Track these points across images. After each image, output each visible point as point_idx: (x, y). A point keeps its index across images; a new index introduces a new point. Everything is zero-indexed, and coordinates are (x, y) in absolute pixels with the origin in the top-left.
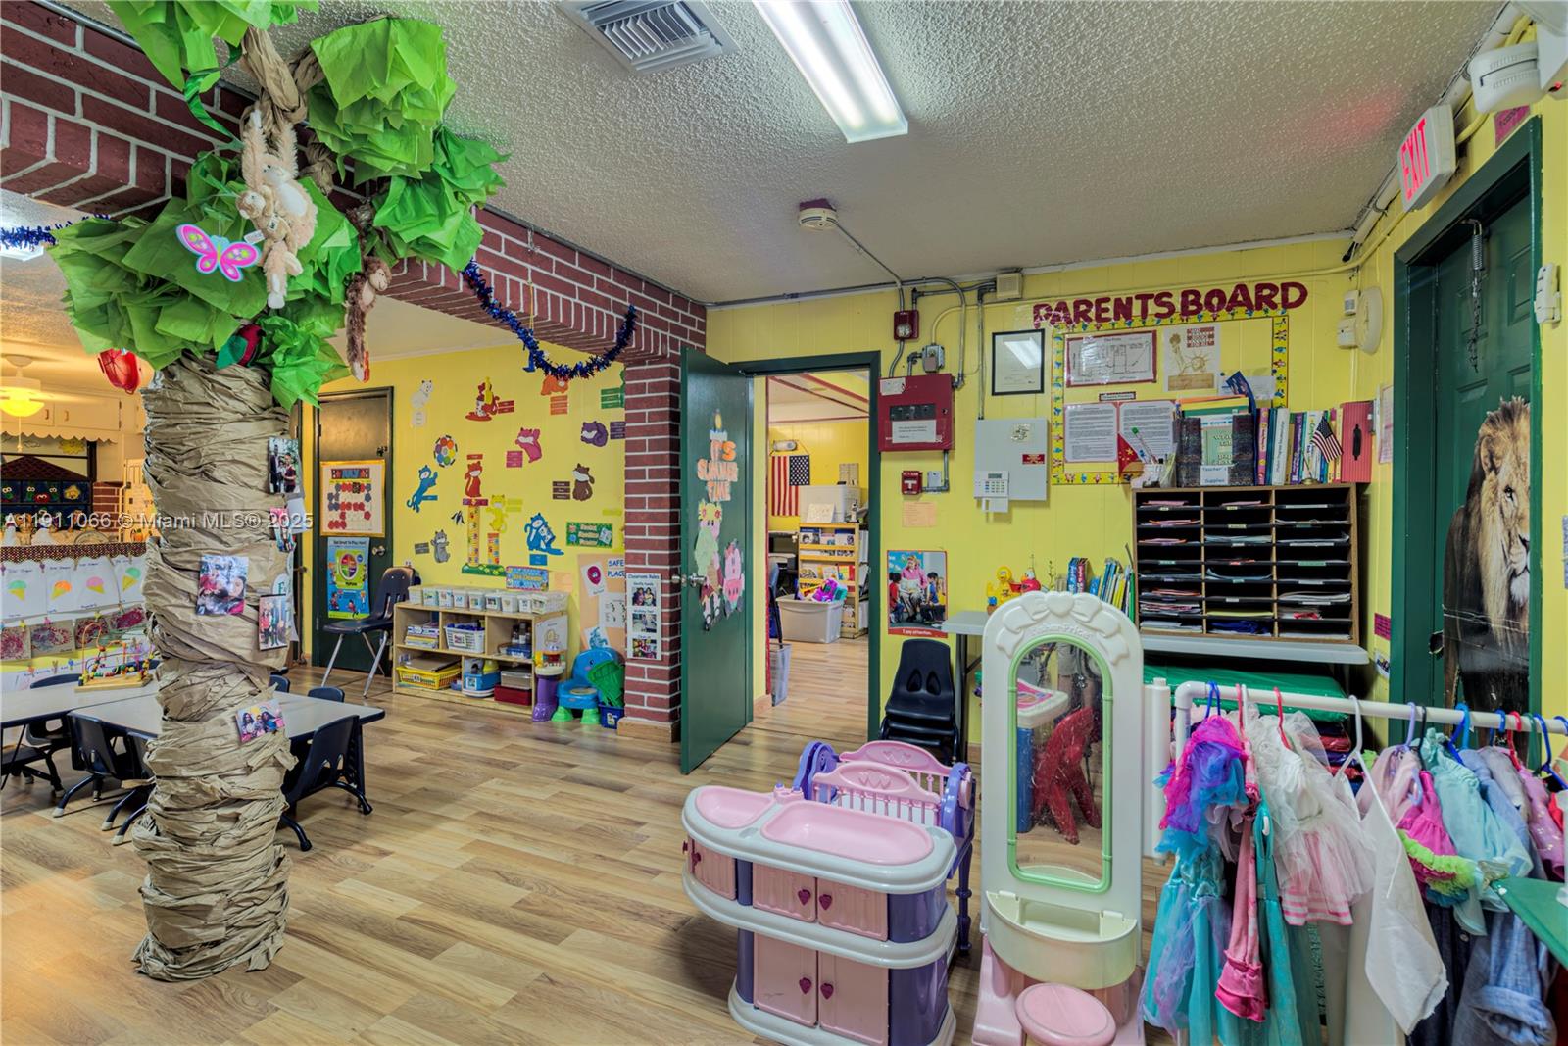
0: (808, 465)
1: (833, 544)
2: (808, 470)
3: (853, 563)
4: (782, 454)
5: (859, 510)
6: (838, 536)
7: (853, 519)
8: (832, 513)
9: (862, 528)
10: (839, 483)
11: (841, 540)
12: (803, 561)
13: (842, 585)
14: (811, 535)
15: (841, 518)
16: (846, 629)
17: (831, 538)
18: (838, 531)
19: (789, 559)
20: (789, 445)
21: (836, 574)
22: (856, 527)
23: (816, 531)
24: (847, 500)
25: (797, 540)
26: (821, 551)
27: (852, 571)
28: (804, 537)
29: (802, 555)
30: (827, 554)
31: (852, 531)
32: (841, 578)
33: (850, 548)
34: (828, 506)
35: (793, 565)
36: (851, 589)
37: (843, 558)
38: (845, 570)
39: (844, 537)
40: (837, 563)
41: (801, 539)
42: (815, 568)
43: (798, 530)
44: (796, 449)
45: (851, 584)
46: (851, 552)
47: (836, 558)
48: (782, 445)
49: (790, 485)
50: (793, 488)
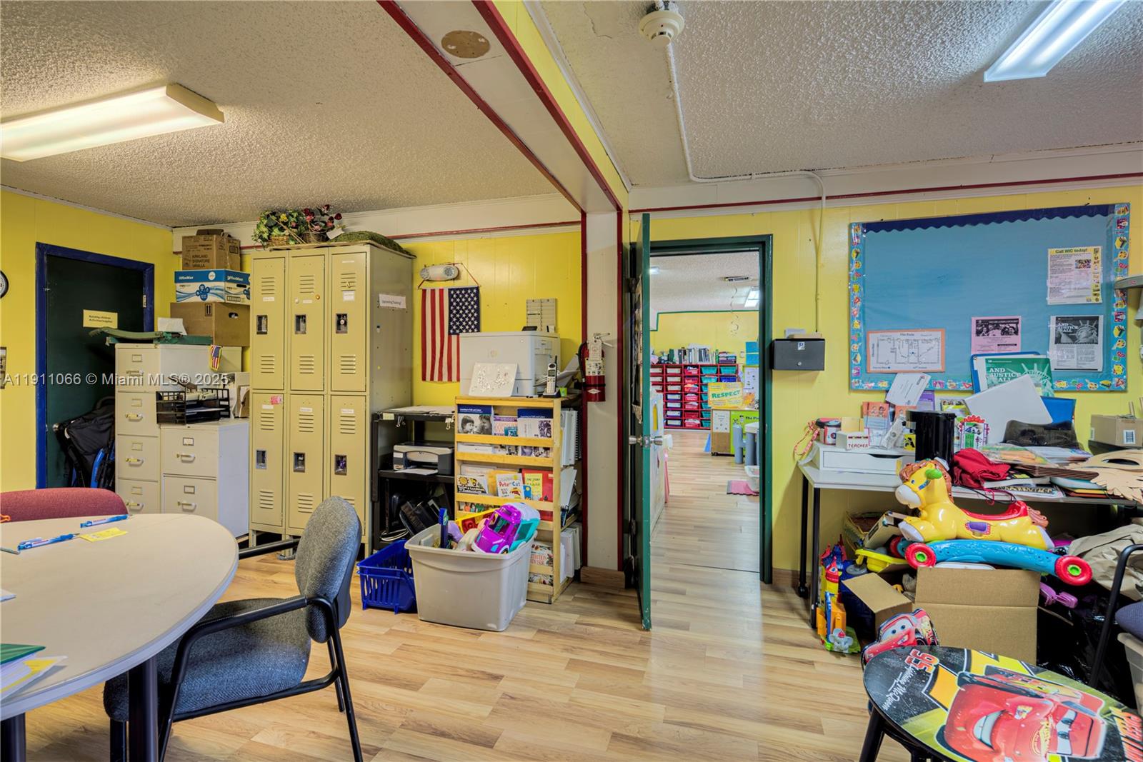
0: (478, 303)
1: (515, 434)
2: (478, 311)
3: (550, 470)
4: (437, 286)
5: (559, 374)
6: (523, 422)
7: (550, 390)
8: (512, 380)
9: (565, 406)
10: (525, 329)
11: (529, 429)
12: (464, 462)
13: (529, 512)
14: (475, 418)
15: (528, 389)
16: (537, 587)
17: (511, 424)
18: (524, 412)
19: (440, 457)
20: (447, 271)
21: (521, 489)
22: (556, 405)
23: (485, 410)
24: (539, 357)
25: (452, 425)
26: (494, 446)
27: (548, 482)
28: (465, 422)
29: (462, 452)
30: (504, 452)
31: (548, 413)
32: (528, 495)
33: (542, 442)
34: (507, 368)
35: (447, 468)
36: (545, 515)
37: (532, 460)
38: (535, 480)
39: (535, 422)
40: (522, 469)
41: (458, 426)
42: (483, 477)
43: (455, 409)
44: (457, 278)
45: (547, 506)
46: (546, 449)
47: (520, 459)
48: (437, 272)
49: (450, 334)
50: (454, 338)
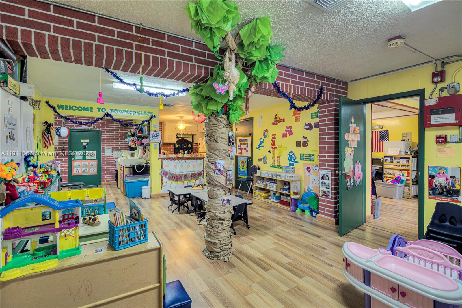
0: (388, 134)
1: (399, 162)
2: (388, 136)
3: (409, 170)
4: (376, 130)
5: (411, 150)
6: (401, 160)
7: (409, 153)
8: (399, 151)
9: (413, 157)
10: (402, 140)
11: (403, 162)
12: (386, 168)
13: (403, 178)
14: (389, 159)
15: (403, 153)
16: (405, 195)
17: (398, 161)
18: (401, 158)
19: (379, 168)
20: (379, 127)
21: (401, 174)
22: (411, 157)
23: (392, 158)
24: (406, 147)
25: (383, 161)
26: (394, 165)
27: (408, 173)
28: (386, 160)
29: (385, 166)
30: (396, 167)
31: (409, 158)
32: (403, 175)
33: (408, 164)
34: (397, 149)
35: (381, 170)
36: (407, 180)
37: (404, 168)
38: (405, 173)
39: (405, 160)
40: (401, 170)
41: (385, 161)
42: (391, 171)
43: (383, 157)
44: (382, 128)
45: (408, 178)
46: (408, 166)
47: (401, 168)
48: (377, 127)
49: (380, 141)
50: (381, 142)
